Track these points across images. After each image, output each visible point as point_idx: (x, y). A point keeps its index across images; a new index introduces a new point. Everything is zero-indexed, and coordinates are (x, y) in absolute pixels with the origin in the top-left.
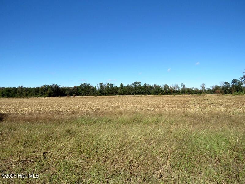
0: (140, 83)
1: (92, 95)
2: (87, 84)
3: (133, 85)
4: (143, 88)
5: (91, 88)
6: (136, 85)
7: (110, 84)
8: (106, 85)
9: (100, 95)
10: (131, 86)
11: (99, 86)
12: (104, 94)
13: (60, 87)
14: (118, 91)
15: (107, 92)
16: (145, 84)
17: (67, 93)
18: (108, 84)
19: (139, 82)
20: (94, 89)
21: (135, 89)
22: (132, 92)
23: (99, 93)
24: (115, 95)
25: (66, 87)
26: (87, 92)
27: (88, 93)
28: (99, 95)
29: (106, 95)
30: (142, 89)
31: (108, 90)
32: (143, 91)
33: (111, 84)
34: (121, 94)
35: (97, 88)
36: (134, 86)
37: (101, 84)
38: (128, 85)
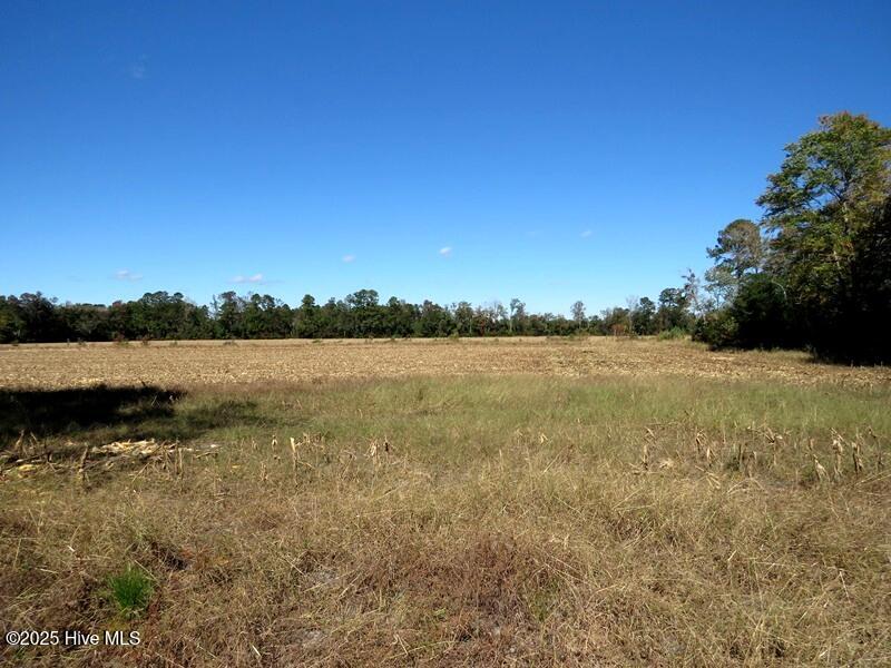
0: (374, 293)
1: (191, 338)
2: (171, 294)
3: (352, 301)
4: (385, 311)
5: (187, 310)
6: (360, 302)
7: (262, 296)
8: (249, 300)
9: (223, 336)
10: (343, 305)
11: (221, 302)
12: (239, 334)
13: (58, 304)
14: (296, 323)
15: (250, 325)
16: (393, 299)
17: (84, 326)
18: (256, 297)
19: (372, 292)
20: (197, 315)
21: (356, 315)
22: (348, 327)
23: (220, 330)
24: (283, 336)
25: (78, 305)
26: (170, 324)
27: (176, 330)
28: (219, 338)
29: (247, 338)
30: (383, 316)
31: (256, 318)
32: (384, 325)
33: (267, 297)
34: (303, 335)
35: (211, 309)
36: (353, 305)
37: (228, 295)
38: (332, 302)
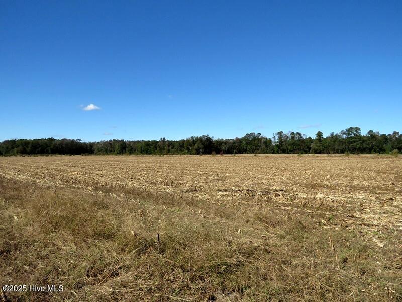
0: (357, 129)
1: (264, 153)
2: (256, 134)
3: (344, 134)
4: (365, 139)
5: (263, 140)
6: (349, 134)
7: (295, 133)
8: (289, 135)
9: (278, 152)
10: (339, 136)
11: (277, 137)
12: (284, 152)
13: (214, 139)
14: (312, 146)
15: (290, 147)
16: (370, 132)
17: (223, 148)
18: (293, 133)
19: (356, 128)
20: (267, 142)
21: (347, 141)
22: (340, 148)
23: (276, 149)
24: (306, 152)
25: (222, 140)
26: (256, 147)
27: (258, 150)
28: (276, 153)
29: (288, 153)
30: (364, 141)
31: (294, 143)
32: (365, 147)
33: (298, 134)
34: (316, 152)
35: (273, 140)
36: (344, 136)
37: (280, 133)
38: (332, 134)
